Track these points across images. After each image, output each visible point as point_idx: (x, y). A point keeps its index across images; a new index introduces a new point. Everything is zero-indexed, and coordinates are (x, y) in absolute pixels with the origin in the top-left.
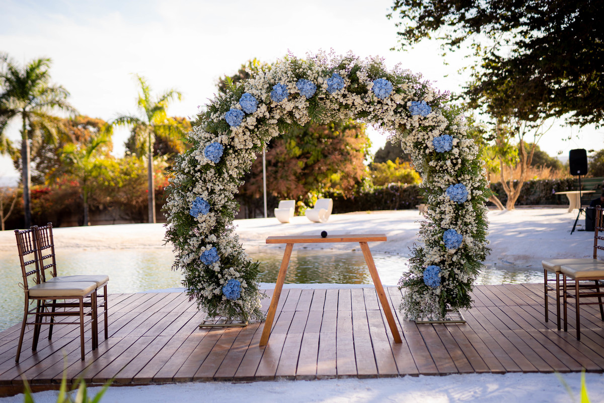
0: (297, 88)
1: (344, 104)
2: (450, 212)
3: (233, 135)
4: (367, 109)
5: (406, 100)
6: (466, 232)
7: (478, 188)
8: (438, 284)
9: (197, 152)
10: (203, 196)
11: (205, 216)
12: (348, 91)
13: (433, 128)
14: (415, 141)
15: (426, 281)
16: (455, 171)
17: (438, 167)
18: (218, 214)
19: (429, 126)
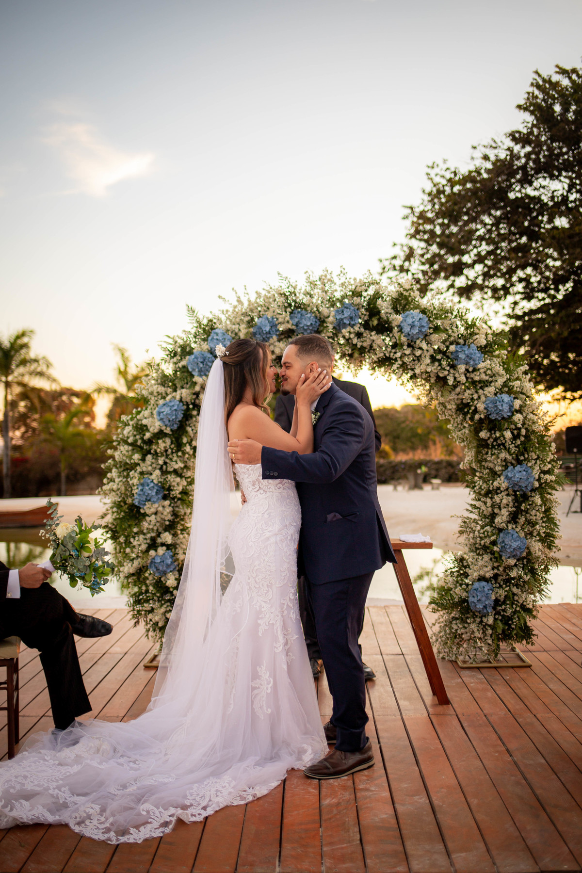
0: (291, 322)
1: (359, 347)
2: (508, 505)
3: (197, 388)
4: (392, 354)
5: (447, 343)
6: (531, 534)
7: (548, 472)
8: (490, 610)
9: (146, 413)
10: (153, 477)
11: (156, 505)
12: (365, 329)
13: (485, 384)
14: (459, 402)
15: (473, 604)
16: (515, 447)
17: (492, 440)
18: (176, 502)
19: (480, 382)
